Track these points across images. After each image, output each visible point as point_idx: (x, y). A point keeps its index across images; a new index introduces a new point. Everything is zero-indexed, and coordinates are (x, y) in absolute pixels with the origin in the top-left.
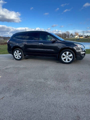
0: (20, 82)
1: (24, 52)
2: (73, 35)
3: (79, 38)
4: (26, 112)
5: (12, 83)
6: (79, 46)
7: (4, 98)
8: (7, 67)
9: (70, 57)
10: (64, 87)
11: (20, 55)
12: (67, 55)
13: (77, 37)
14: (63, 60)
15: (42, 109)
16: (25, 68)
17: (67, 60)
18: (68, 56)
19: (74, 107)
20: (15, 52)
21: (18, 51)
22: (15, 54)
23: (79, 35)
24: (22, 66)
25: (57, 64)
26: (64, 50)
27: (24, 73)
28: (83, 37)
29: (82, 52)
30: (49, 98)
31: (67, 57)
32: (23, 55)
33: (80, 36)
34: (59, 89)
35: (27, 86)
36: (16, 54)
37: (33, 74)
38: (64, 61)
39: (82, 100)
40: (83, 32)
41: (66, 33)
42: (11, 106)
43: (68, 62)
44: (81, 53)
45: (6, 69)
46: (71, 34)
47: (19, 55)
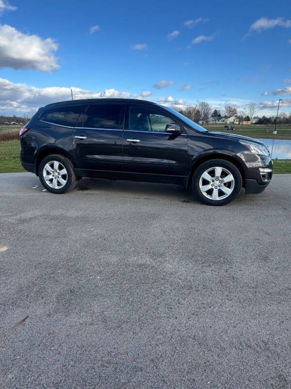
0: (75, 264)
1: (75, 166)
2: (220, 116)
3: (238, 123)
4: (111, 369)
5: (49, 271)
6: (254, 149)
7: (28, 321)
8: (22, 215)
9: (225, 184)
10: (221, 282)
11: (64, 177)
12: (218, 178)
13: (231, 119)
14: (205, 194)
15: (161, 356)
16: (84, 220)
17: (215, 192)
18: (221, 182)
19: (262, 344)
20: (47, 166)
21: (56, 164)
22: (45, 174)
23: (239, 114)
24: (72, 213)
25: (185, 204)
26: (208, 162)
27: (84, 235)
28: (249, 123)
29: (263, 168)
30: (176, 318)
31: (215, 184)
32: (73, 177)
33: (240, 119)
34: (205, 287)
35: (101, 280)
36: (48, 173)
37: (113, 237)
38: (208, 197)
39: (283, 322)
40: (252, 106)
41: (198, 108)
42: (56, 347)
43: (218, 199)
44: (261, 170)
45: (22, 221)
46: (216, 112)
47: (60, 176)
